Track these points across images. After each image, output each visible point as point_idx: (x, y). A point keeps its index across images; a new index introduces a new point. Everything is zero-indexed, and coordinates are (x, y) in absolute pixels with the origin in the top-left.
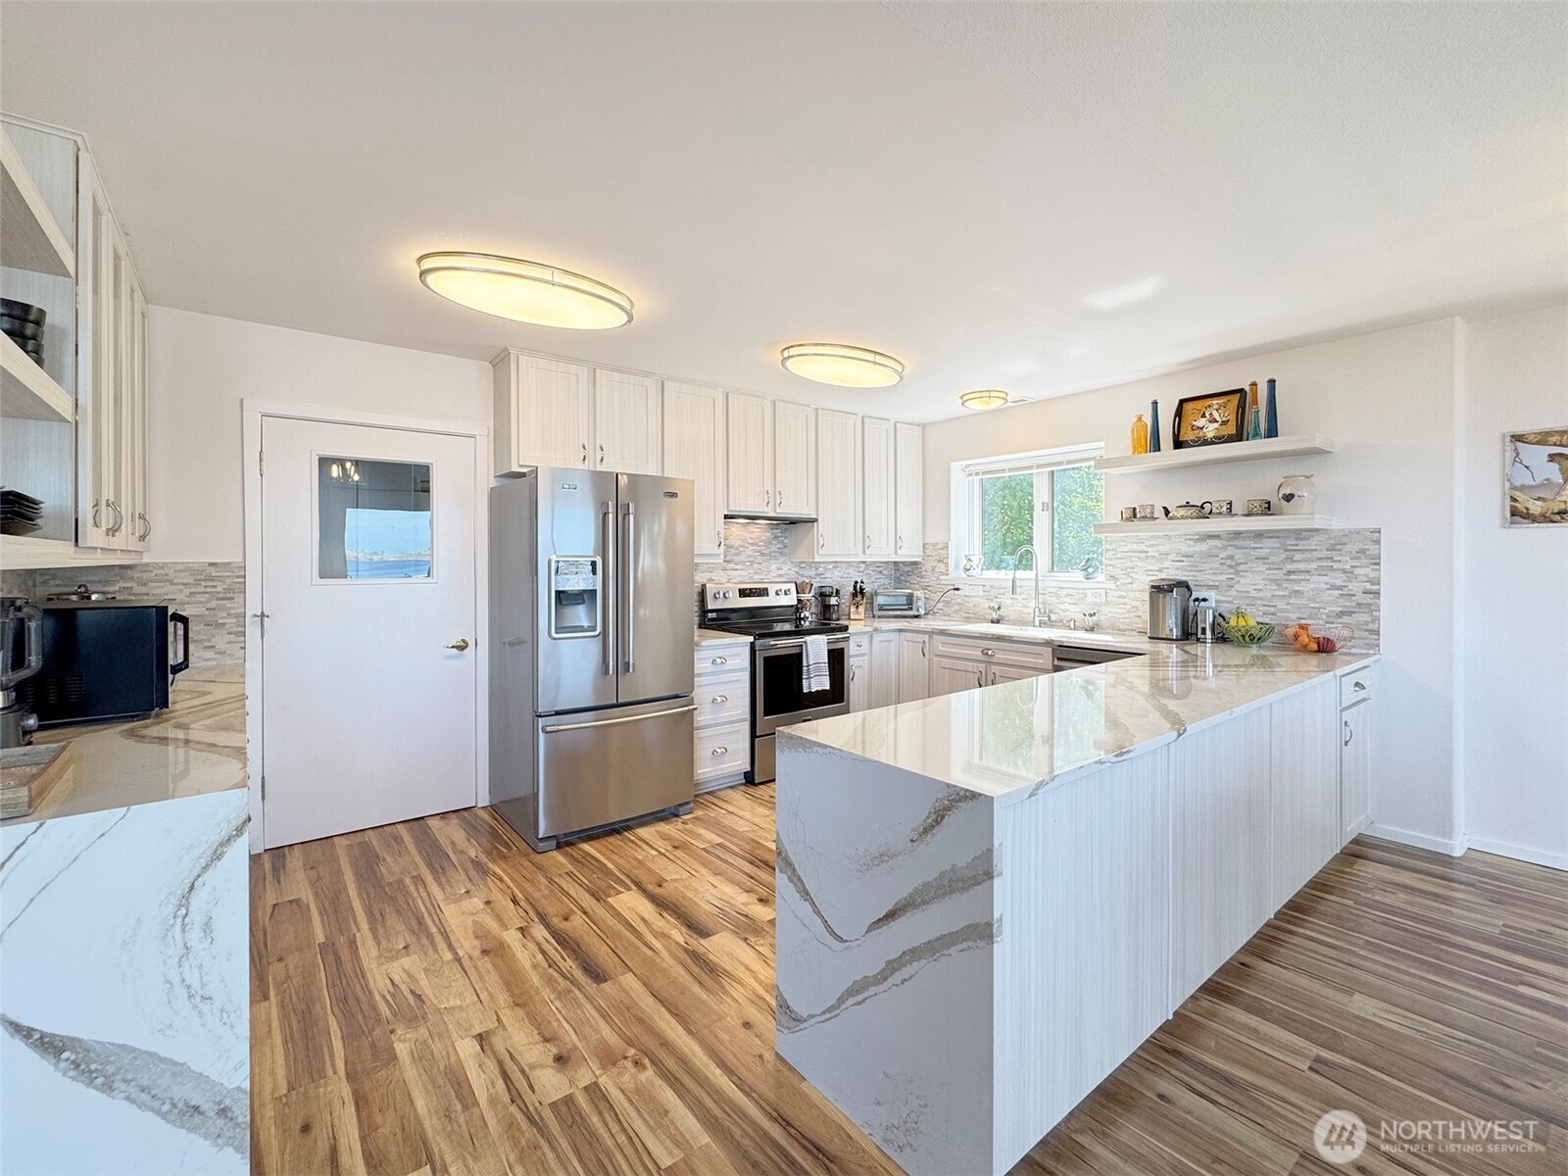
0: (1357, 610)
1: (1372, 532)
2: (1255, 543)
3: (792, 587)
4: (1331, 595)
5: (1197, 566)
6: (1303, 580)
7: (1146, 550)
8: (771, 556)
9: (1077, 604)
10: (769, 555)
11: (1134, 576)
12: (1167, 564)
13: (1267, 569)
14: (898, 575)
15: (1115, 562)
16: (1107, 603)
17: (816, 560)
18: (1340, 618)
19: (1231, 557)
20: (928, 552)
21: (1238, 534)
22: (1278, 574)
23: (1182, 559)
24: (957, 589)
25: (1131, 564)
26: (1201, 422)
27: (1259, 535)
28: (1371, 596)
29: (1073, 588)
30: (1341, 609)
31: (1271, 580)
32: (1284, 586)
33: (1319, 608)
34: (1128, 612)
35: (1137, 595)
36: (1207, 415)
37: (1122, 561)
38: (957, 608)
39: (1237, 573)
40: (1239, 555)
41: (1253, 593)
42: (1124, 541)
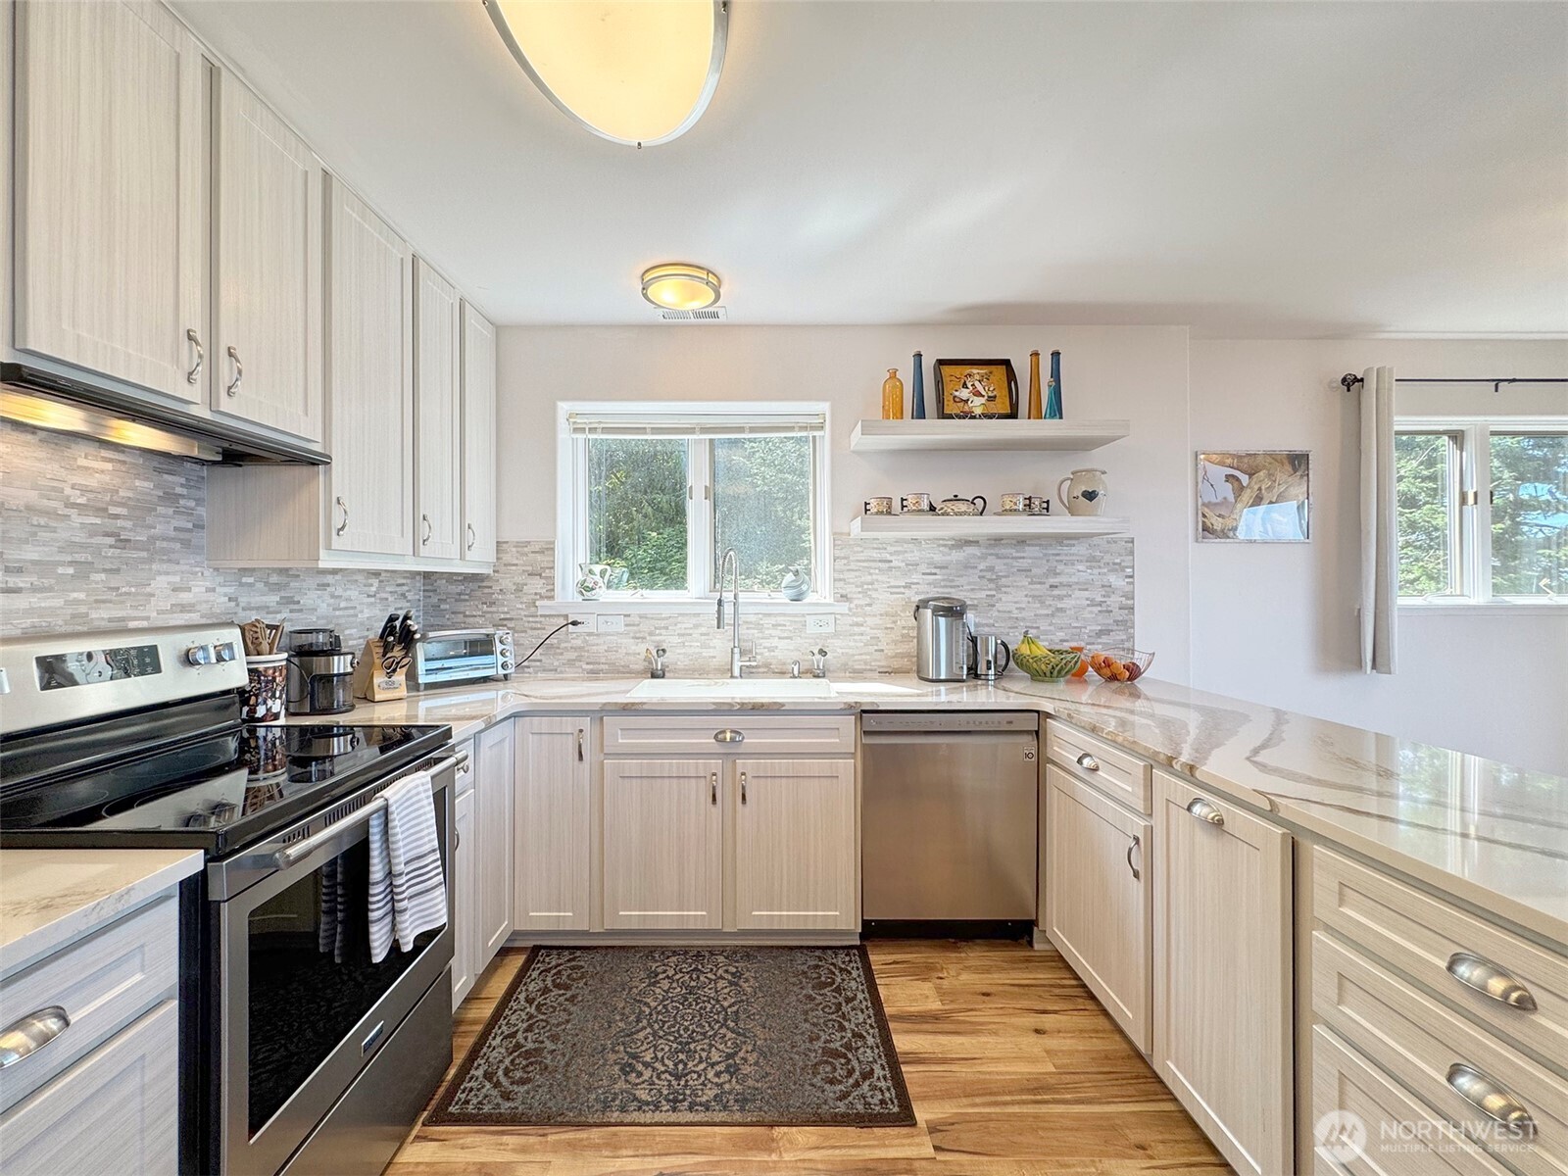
0: (1115, 628)
1: (1126, 542)
2: (1017, 552)
3: (234, 636)
4: (1091, 612)
5: (953, 581)
6: (1065, 596)
7: (889, 558)
8: (153, 551)
9: (790, 638)
10: (148, 546)
11: (874, 595)
12: (915, 578)
13: (1030, 584)
14: (435, 600)
15: (846, 575)
16: (836, 635)
17: (322, 565)
18: (1099, 637)
19: (991, 569)
20: (506, 558)
21: (997, 540)
22: (1040, 589)
23: (934, 571)
24: (574, 623)
25: (869, 578)
26: (964, 394)
27: (1022, 541)
28: (1126, 611)
29: (784, 615)
30: (1099, 628)
31: (1033, 597)
32: (1047, 603)
33: (1080, 628)
34: (866, 645)
35: (877, 621)
36: (969, 385)
37: (857, 574)
38: (573, 655)
39: (998, 588)
40: (1000, 566)
41: (1016, 614)
42: (859, 545)
